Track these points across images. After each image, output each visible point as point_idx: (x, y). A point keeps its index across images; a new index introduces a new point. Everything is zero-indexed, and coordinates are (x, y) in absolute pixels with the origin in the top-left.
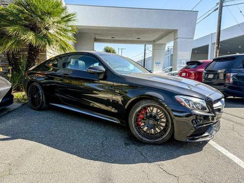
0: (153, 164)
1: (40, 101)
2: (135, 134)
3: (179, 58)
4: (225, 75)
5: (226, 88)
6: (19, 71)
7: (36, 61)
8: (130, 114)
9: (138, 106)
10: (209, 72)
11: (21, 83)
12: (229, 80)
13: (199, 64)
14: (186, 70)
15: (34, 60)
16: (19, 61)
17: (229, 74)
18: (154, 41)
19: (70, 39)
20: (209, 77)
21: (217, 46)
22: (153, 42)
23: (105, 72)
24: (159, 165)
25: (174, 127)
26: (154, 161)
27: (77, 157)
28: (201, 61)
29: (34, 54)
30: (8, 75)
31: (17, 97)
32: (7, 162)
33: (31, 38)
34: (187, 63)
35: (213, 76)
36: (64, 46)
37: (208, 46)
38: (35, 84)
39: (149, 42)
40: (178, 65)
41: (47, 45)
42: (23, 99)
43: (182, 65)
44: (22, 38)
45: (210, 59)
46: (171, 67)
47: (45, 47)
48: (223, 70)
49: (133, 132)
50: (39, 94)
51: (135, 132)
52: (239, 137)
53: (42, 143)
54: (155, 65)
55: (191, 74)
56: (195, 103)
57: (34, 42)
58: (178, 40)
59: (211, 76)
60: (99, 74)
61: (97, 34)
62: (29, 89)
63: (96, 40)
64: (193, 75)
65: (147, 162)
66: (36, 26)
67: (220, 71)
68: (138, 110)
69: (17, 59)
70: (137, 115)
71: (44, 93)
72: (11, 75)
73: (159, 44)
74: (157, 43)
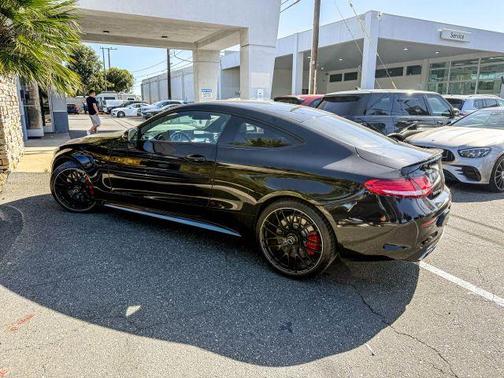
3: (252, 85)
18: (196, 44)
21: (313, 62)
22: (194, 46)
37: (291, 56)
54: (201, 95)
73: (207, 51)
74: (203, 48)
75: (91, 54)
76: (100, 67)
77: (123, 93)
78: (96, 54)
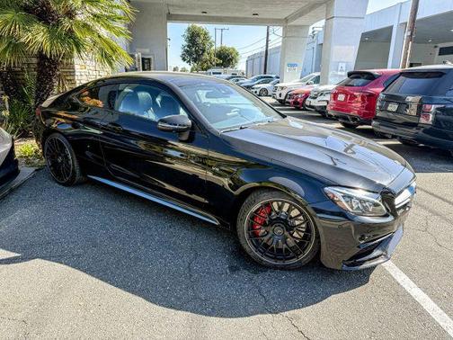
0: (279, 316)
1: (69, 169)
2: (248, 250)
3: (334, 59)
4: (420, 107)
5: (420, 132)
6: (22, 97)
7: (54, 80)
8: (240, 215)
9: (255, 202)
10: (391, 98)
11: (29, 122)
12: (427, 117)
13: (371, 77)
14: (347, 89)
15: (50, 78)
16: (20, 77)
17: (428, 106)
18: (286, 20)
19: (119, 33)
20: (389, 108)
21: (409, 34)
22: (284, 22)
23: (192, 129)
24: (290, 319)
25: (320, 242)
26: (283, 310)
27: (144, 301)
28: (375, 71)
29: (49, 66)
30: (3, 113)
31: (25, 153)
32: (20, 316)
33: (40, 38)
34: (349, 74)
35: (397, 106)
36: (109, 52)
37: (391, 28)
38: (57, 136)
39: (276, 22)
40: (330, 73)
41: (75, 53)
42: (37, 156)
43: (339, 73)
44: (22, 40)
45: (391, 69)
46: (317, 74)
47: (72, 57)
48: (418, 98)
49: (245, 247)
50: (66, 157)
51: (249, 247)
52: (436, 248)
53: (79, 269)
54: (287, 69)
55: (355, 97)
56: (361, 201)
57: (47, 47)
58: (334, 21)
59: (393, 107)
60: (180, 132)
61: (173, 6)
62: (46, 146)
63: (171, 17)
64: (360, 99)
65: (270, 312)
66: (49, 9)
67: (410, 99)
68: (254, 209)
69: (16, 73)
70: (253, 217)
71: (77, 157)
72: (8, 113)
73: (296, 26)
74: (292, 23)
75: (206, 34)
76: (212, 46)
77: (229, 69)
78: (210, 35)
